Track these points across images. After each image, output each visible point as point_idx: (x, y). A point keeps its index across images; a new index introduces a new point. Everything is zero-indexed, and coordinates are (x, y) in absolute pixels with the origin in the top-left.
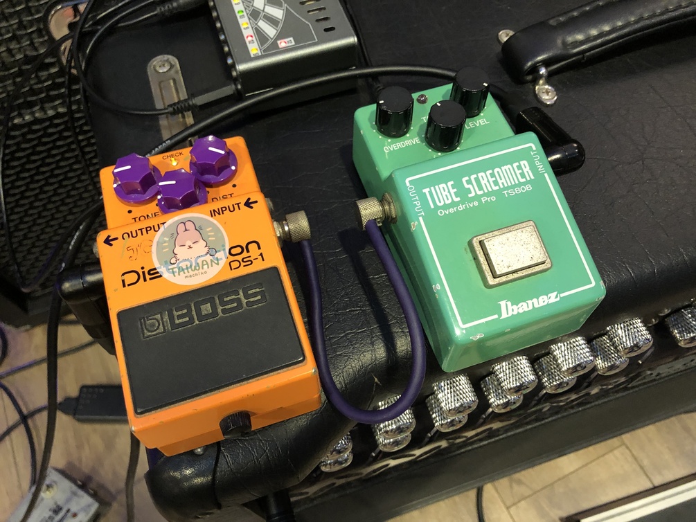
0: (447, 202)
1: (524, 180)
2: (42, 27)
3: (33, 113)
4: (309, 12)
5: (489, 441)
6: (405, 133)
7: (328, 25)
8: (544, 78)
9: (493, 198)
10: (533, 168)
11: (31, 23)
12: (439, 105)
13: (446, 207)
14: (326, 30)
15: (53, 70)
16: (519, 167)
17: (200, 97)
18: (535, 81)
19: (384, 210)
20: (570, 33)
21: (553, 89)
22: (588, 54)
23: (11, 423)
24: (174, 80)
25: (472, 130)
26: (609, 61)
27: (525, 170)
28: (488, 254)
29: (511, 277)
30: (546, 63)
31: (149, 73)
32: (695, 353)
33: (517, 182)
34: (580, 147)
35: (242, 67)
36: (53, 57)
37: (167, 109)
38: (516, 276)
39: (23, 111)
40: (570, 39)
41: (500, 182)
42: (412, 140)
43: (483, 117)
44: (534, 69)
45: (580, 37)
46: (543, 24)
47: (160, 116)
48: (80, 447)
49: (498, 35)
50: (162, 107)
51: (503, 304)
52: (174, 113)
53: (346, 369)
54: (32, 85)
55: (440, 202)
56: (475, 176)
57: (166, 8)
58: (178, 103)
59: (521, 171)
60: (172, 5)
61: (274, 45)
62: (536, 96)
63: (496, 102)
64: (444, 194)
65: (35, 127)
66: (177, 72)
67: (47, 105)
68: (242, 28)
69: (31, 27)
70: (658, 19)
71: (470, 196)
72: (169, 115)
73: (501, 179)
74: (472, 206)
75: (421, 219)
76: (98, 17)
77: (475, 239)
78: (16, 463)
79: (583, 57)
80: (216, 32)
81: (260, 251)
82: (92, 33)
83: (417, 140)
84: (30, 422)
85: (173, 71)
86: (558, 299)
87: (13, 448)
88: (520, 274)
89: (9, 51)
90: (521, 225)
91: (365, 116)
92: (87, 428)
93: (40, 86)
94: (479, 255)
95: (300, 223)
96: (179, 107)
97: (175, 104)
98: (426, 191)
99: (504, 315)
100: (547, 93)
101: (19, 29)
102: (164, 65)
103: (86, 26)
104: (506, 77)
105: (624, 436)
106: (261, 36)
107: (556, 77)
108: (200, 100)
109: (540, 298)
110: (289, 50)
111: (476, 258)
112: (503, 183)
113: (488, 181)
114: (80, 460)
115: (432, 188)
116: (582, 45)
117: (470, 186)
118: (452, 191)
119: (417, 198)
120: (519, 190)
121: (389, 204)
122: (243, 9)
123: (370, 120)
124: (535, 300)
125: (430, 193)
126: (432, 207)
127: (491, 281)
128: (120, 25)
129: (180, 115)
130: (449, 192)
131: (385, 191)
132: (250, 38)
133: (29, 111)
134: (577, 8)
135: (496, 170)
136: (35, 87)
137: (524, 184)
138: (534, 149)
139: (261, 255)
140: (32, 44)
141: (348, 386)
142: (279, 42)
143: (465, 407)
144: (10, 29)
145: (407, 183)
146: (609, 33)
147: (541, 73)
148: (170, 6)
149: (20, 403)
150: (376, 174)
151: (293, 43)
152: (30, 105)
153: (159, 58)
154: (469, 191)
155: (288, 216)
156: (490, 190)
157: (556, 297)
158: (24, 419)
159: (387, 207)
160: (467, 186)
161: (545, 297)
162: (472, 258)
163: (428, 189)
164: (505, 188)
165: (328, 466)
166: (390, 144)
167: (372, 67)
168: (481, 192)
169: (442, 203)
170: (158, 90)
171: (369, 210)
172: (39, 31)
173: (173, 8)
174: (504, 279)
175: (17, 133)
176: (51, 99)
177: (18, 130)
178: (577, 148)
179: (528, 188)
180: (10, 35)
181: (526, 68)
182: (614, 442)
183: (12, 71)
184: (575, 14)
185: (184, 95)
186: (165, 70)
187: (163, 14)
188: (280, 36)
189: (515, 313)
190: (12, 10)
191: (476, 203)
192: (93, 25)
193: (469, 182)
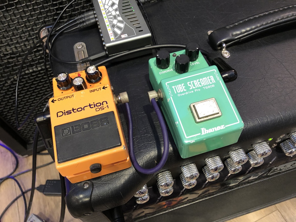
0: (181, 91)
1: (211, 83)
2: (37, 36)
3: (33, 69)
4: (133, 25)
5: (210, 197)
6: (167, 68)
7: (140, 29)
8: (225, 48)
9: (199, 90)
10: (215, 78)
11: (33, 35)
12: (179, 56)
13: (181, 93)
14: (139, 31)
15: (41, 52)
16: (210, 78)
17: (92, 57)
18: (221, 49)
19: (158, 95)
20: (234, 31)
21: (229, 52)
22: (242, 38)
23: (18, 195)
24: (83, 51)
25: (193, 66)
26: (251, 42)
27: (212, 79)
28: (196, 110)
29: (205, 119)
30: (226, 42)
31: (74, 49)
32: (295, 160)
33: (209, 84)
34: (235, 72)
35: (107, 45)
36: (41, 47)
37: (80, 61)
38: (207, 118)
39: (29, 68)
40: (234, 33)
41: (202, 84)
42: (170, 69)
43: (198, 61)
44: (221, 45)
45: (238, 32)
46: (225, 28)
47: (77, 64)
48: (45, 206)
49: (207, 33)
50: (79, 61)
51: (202, 129)
52: (83, 63)
53: (144, 157)
54: (33, 58)
55: (179, 91)
56: (192, 82)
57: (82, 25)
58: (84, 59)
59: (210, 80)
60: (84, 24)
61: (120, 37)
62: (222, 55)
63: (203, 56)
64: (180, 88)
65: (33, 74)
66: (85, 48)
67: (38, 66)
68: (108, 31)
69: (33, 36)
70: (269, 25)
71: (190, 89)
72: (81, 63)
73: (202, 83)
74: (191, 92)
75: (171, 97)
76: (57, 30)
77: (191, 105)
78: (19, 212)
79: (240, 40)
80: (100, 33)
81: (107, 105)
82: (55, 35)
83: (172, 70)
84: (25, 195)
85: (83, 48)
86: (225, 128)
87: (18, 206)
88: (209, 118)
89: (25, 45)
90: (210, 99)
91: (152, 62)
92: (49, 198)
93: (36, 58)
94: (193, 110)
95: (124, 97)
96: (84, 60)
97: (83, 59)
98: (173, 87)
99: (203, 134)
100: (226, 54)
101: (29, 37)
102: (80, 46)
103: (53, 32)
104: (210, 48)
105: (277, 205)
106: (115, 34)
107: (230, 48)
108: (92, 58)
109: (218, 127)
110: (126, 39)
111: (192, 112)
112: (203, 84)
113: (197, 83)
114: (45, 212)
115: (176, 86)
116: (239, 35)
117: (190, 85)
118: (184, 87)
119: (170, 90)
120: (209, 87)
121: (160, 93)
122: (109, 24)
123: (154, 63)
124: (215, 128)
125: (175, 88)
126: (176, 93)
127: (198, 120)
128: (65, 32)
129: (85, 63)
130: (182, 87)
131: (158, 88)
132: (111, 35)
133: (31, 68)
134: (237, 22)
135: (201, 79)
136: (34, 59)
137: (212, 84)
138: (216, 71)
139: (108, 106)
140: (34, 42)
141: (144, 164)
142: (122, 36)
143: (194, 176)
144: (25, 37)
145: (166, 85)
146: (249, 30)
147: (223, 46)
148: (83, 25)
149: (22, 187)
150: (156, 82)
151: (127, 36)
152: (32, 66)
153: (78, 43)
154: (190, 87)
155: (120, 94)
156: (198, 87)
157: (224, 127)
158: (23, 193)
159: (159, 94)
160: (189, 85)
161: (219, 127)
162: (191, 112)
163: (174, 87)
164: (204, 86)
165: (139, 201)
166: (162, 71)
167: (158, 45)
168: (195, 88)
169: (180, 92)
170: (77, 55)
171: (152, 95)
172: (36, 37)
173: (84, 25)
174: (202, 119)
175: (26, 76)
176: (40, 63)
177: (27, 75)
178: (234, 72)
179: (213, 86)
180: (25, 39)
181: (218, 44)
182: (272, 207)
183: (26, 53)
184: (236, 24)
185: (87, 56)
186: (80, 48)
187: (80, 27)
188: (122, 34)
189: (207, 133)
190: (26, 30)
191: (192, 92)
192: (55, 32)
193: (190, 84)
